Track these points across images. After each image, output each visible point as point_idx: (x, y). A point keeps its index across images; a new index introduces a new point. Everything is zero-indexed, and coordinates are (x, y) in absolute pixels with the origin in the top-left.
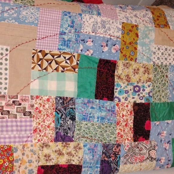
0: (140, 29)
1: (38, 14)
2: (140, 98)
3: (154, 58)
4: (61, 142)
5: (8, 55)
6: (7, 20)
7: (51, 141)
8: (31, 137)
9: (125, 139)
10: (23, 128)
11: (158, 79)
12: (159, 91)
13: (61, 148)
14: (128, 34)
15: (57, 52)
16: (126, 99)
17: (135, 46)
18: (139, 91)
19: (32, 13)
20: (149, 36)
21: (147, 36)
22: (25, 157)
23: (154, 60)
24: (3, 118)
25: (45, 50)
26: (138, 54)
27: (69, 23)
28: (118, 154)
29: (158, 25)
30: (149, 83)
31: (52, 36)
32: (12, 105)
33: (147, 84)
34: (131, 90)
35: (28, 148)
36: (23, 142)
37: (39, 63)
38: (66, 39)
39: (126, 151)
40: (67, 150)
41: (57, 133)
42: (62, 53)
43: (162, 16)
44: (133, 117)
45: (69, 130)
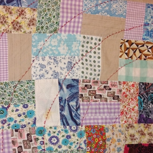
1: (126, 7)
4: (143, 124)
5: (101, 45)
6: (100, 13)
7: (136, 123)
8: (119, 118)
10: (113, 111)
13: (143, 129)
15: (141, 42)
19: (121, 6)
22: (115, 136)
24: (96, 101)
25: (132, 40)
27: (152, 14)
31: (138, 27)
35: (117, 128)
36: (112, 123)
37: (127, 52)
38: (150, 30)
40: (148, 131)
41: (140, 115)
42: (145, 42)
45: (151, 113)
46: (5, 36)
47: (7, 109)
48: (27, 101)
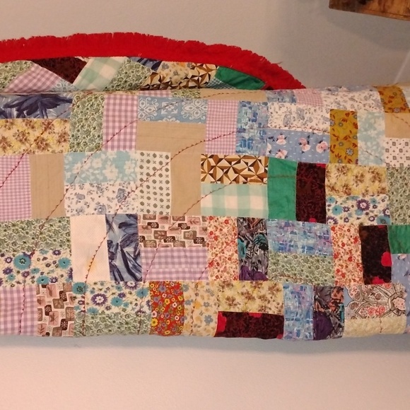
0: (360, 117)
1: (205, 108)
2: (369, 219)
3: (388, 157)
4: (249, 281)
5: (169, 164)
6: (165, 119)
7: (235, 279)
8: (207, 272)
9: (350, 281)
10: (195, 260)
11: (398, 189)
12: (402, 208)
13: (250, 290)
14: (340, 125)
15: (235, 156)
16: (347, 220)
17: (354, 141)
18: (367, 208)
19: (198, 108)
20: (376, 125)
21: (371, 126)
22: (199, 299)
23: (388, 161)
24: (167, 246)
25: (219, 154)
26: (359, 153)
27: (250, 116)
28: (340, 303)
29: (390, 109)
30: (382, 196)
31: (227, 135)
32: (177, 229)
33: (379, 197)
34: (353, 206)
35: (203, 287)
36: (195, 279)
37: (211, 172)
38: (247, 138)
39: (352, 297)
40: (259, 292)
41: (242, 268)
42: (242, 156)
43: (398, 96)
44: (360, 246)
45: (260, 263)
46: (26, 158)
47: (30, 256)
48: (58, 246)
